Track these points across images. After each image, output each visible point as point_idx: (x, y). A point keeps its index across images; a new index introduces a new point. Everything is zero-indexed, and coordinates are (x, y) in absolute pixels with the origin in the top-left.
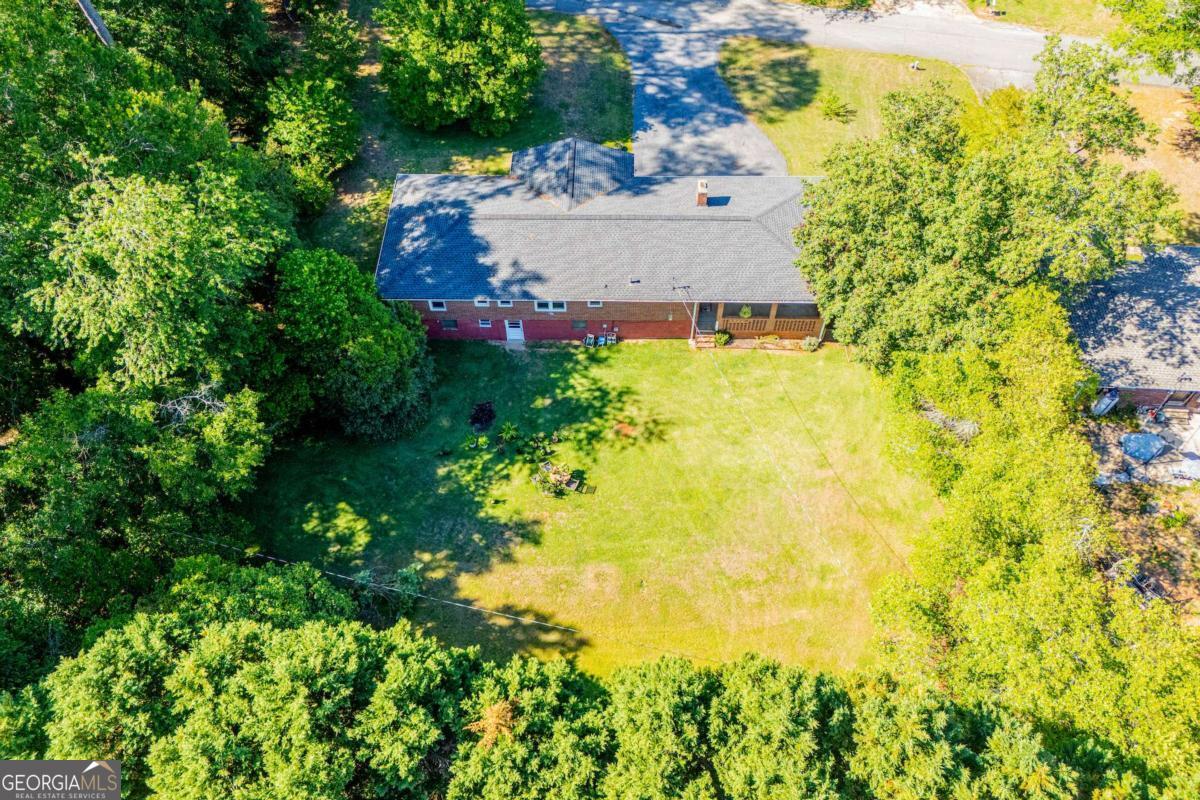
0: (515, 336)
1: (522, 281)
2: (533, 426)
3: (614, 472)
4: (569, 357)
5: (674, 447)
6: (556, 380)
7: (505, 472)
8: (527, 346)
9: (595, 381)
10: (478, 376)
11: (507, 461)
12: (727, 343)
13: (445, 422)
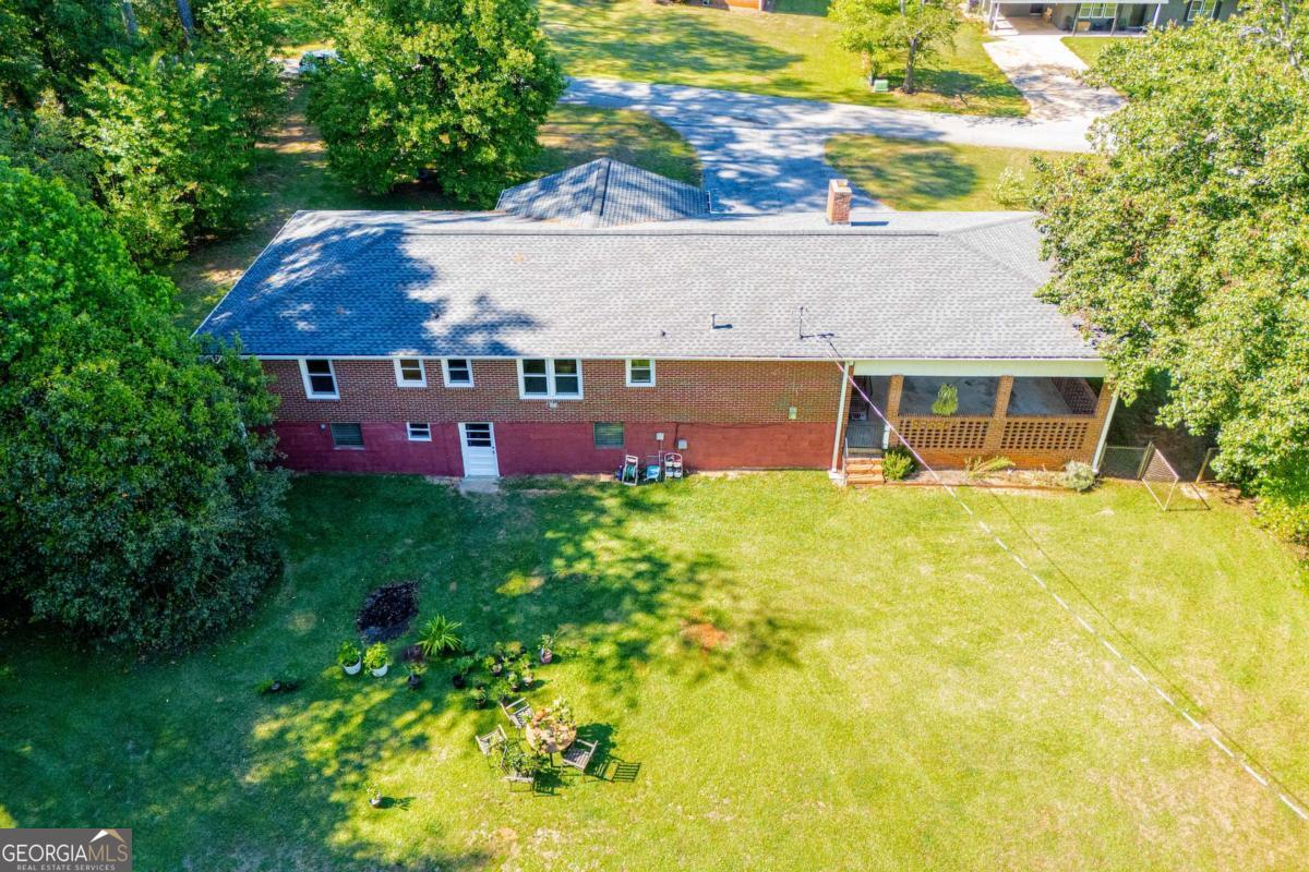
0: (480, 465)
1: (492, 327)
2: (497, 627)
3: (683, 729)
4: (589, 504)
5: (824, 673)
6: (555, 542)
7: (417, 730)
8: (502, 484)
9: (638, 543)
10: (391, 538)
11: (426, 705)
12: (908, 474)
13: (301, 623)
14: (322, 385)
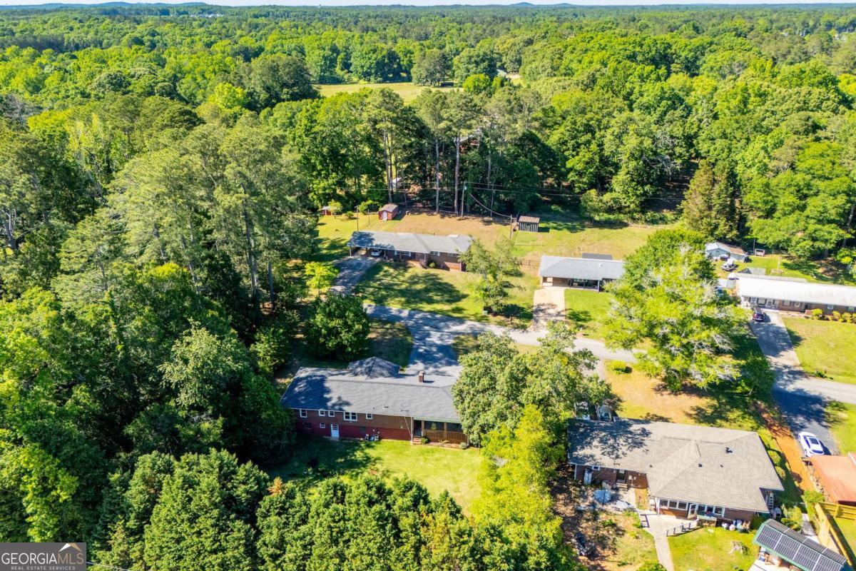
0: (335, 434)
1: (340, 405)
2: (334, 468)
4: (358, 445)
6: (349, 452)
8: (339, 439)
9: (366, 454)
10: (315, 449)
11: (319, 480)
12: (426, 443)
13: (296, 464)
14: (304, 414)
